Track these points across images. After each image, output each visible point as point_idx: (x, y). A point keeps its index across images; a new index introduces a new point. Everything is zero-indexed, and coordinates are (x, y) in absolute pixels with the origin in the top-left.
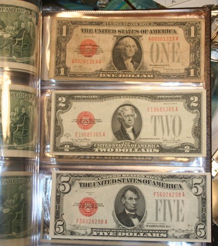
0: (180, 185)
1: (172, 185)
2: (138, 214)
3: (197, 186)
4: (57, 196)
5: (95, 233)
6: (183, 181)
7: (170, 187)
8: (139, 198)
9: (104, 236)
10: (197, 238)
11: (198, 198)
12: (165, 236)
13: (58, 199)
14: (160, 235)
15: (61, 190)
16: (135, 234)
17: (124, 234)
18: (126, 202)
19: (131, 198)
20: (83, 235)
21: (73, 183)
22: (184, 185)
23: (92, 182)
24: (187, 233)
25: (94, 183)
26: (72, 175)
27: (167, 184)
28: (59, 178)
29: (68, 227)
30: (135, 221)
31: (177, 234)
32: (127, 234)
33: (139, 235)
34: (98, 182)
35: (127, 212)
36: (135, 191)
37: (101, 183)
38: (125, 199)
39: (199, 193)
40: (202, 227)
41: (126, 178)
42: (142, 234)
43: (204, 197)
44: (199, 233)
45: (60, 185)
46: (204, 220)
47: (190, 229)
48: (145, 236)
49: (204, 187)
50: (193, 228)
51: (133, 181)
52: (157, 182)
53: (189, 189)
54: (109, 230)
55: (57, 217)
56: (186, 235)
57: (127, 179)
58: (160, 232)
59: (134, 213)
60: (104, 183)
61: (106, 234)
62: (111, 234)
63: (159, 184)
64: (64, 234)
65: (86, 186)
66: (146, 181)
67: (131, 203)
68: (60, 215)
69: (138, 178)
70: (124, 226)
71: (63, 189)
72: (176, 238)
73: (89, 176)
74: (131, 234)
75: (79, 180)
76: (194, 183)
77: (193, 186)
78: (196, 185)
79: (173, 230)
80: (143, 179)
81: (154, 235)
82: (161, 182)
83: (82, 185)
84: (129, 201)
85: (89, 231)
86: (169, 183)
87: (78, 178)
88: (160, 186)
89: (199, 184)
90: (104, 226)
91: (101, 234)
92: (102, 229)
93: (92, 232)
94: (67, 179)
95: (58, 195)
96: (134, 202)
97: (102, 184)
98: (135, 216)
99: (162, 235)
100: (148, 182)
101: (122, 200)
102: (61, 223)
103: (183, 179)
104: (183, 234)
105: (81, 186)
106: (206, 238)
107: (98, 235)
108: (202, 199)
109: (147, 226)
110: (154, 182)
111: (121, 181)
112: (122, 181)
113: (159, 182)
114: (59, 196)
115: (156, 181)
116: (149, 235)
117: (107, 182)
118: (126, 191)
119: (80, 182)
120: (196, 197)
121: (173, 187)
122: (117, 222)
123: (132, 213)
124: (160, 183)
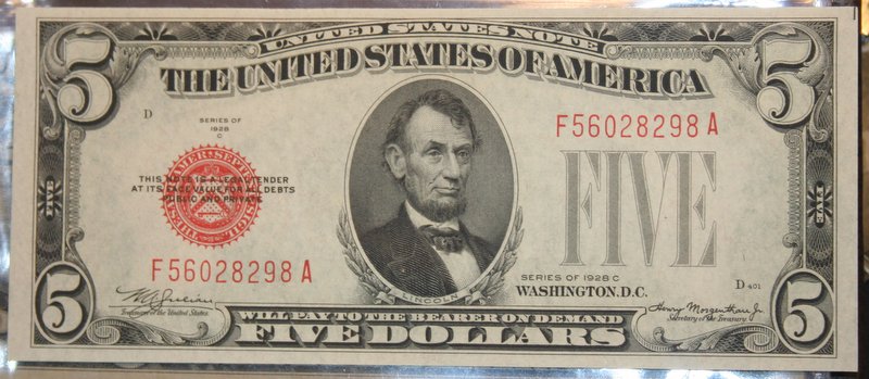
0: (693, 74)
1: (654, 74)
2: (472, 230)
3: (787, 77)
4: (43, 142)
5: (249, 332)
6: (708, 56)
7: (640, 87)
8: (477, 143)
9: (295, 343)
10: (782, 349)
11: (788, 142)
12: (617, 339)
13: (52, 158)
14: (588, 338)
15: (66, 110)
16: (461, 335)
17: (399, 334)
18: (411, 169)
19: (437, 149)
20: (188, 342)
21: (130, 70)
22: (714, 72)
23: (232, 63)
24: (727, 325)
25: (241, 70)
26: (121, 31)
27: (627, 71)
28: (52, 42)
29: (108, 304)
30: (461, 266)
31: (677, 332)
32: (418, 335)
33: (478, 340)
34: (264, 66)
35: (418, 219)
36: (457, 106)
37: (276, 69)
38: (407, 149)
39: (794, 116)
40: (810, 290)
41: (411, 42)
42: (494, 335)
43: (824, 137)
44: (792, 325)
45: (59, 81)
46: (819, 256)
47: (745, 301)
48: (511, 341)
49: (822, 86)
50: (764, 298)
51: (444, 55)
52: (575, 62)
53: (741, 92)
54: (323, 316)
55: (49, 249)
56: (726, 335)
57: (416, 48)
58: (589, 319)
59: (453, 226)
60: (292, 68)
61: (306, 334)
62: (335, 334)
63: (583, 71)
64: (84, 340)
65: (200, 88)
66: (517, 53)
67: (436, 175)
68: (66, 238)
69: (471, 42)
70: (399, 293)
71: (78, 102)
72: (675, 348)
73: (211, 31)
74: (439, 335)
75: (163, 54)
76: (768, 63)
77: (766, 78)
78: (779, 75)
79: (660, 307)
80: (497, 46)
81: (559, 336)
82: (596, 61)
83: (179, 81)
84: (426, 163)
85: (218, 322)
86: (634, 64)
87: (156, 44)
88: (588, 79)
89: (795, 67)
90: (295, 293)
91: (282, 333)
92: (288, 310)
93: (233, 326)
94: (95, 50)
95: (51, 133)
96: (453, 167)
97: (284, 76)
98: (458, 241)
99: (599, 335)
100: (525, 62)
101: (391, 159)
102: (71, 282)
103: (712, 44)
104: (709, 327)
105: (171, 87)
106: (829, 350)
107: (265, 341)
108: (813, 145)
109: (522, 290)
110: (557, 58)
111: (382, 60)
112: (389, 55)
113: (582, 58)
114: (58, 142)
115: (566, 56)
116: (535, 336)
117: (309, 66)
118: (411, 108)
119: (167, 63)
120: (779, 136)
121: (660, 83)
122: (363, 274)
123: (445, 226)
124: (588, 64)
